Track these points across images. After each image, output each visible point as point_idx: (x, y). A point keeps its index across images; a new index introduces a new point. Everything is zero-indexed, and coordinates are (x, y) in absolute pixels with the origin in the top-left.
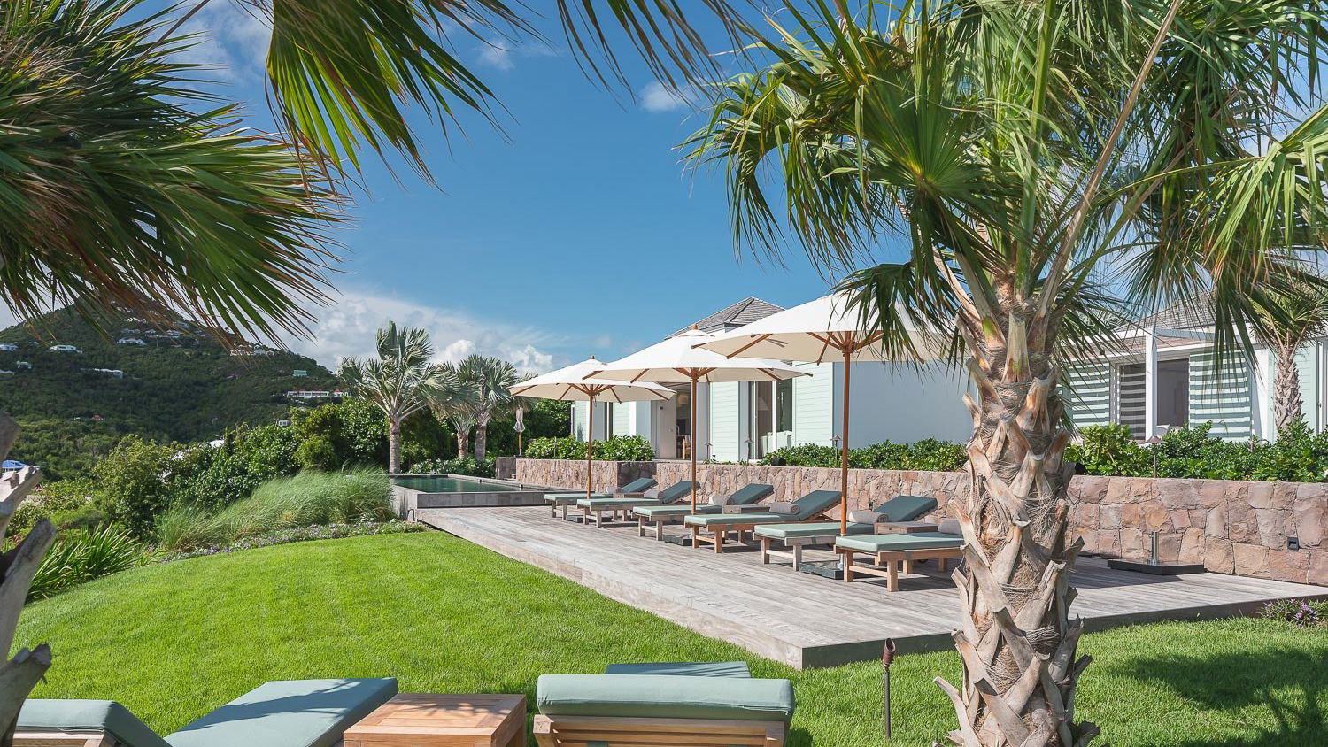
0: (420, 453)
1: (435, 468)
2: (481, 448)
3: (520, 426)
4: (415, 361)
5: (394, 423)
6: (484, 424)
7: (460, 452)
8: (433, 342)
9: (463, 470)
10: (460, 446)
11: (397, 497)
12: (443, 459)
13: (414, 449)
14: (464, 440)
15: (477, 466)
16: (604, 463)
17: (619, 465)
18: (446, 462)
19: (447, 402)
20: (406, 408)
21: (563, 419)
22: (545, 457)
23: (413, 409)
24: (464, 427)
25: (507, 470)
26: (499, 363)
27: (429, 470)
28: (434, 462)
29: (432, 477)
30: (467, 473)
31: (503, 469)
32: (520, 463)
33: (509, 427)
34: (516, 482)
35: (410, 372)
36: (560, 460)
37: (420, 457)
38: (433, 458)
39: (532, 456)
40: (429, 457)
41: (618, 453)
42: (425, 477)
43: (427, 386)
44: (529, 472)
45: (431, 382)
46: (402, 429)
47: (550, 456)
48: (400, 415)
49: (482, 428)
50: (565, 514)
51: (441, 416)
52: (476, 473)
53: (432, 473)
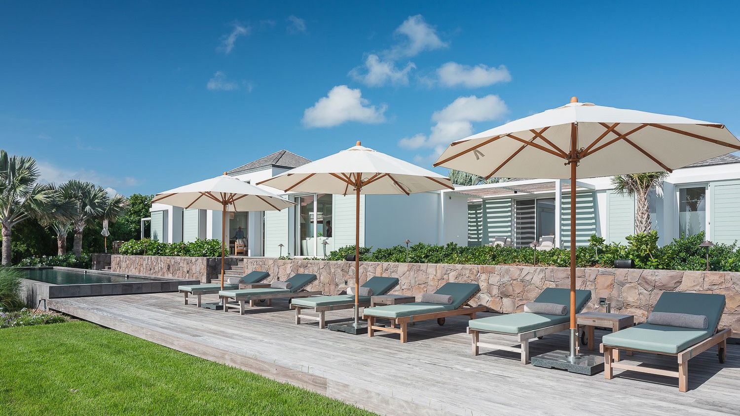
0: (28, 250)
1: (41, 262)
2: (78, 246)
3: (105, 232)
4: (24, 181)
5: (6, 229)
6: (81, 230)
7: (59, 250)
8: (39, 168)
9: (66, 263)
10: (59, 245)
11: (24, 288)
12: (48, 256)
13: (22, 248)
14: (63, 242)
15: (77, 260)
16: (194, 259)
17: (208, 260)
18: (51, 258)
19: (52, 213)
20: (18, 216)
21: (135, 228)
22: (136, 254)
23: (23, 217)
24: (63, 231)
25: (102, 263)
26: (93, 186)
27: (36, 263)
28: (41, 257)
29: (40, 269)
30: (69, 265)
31: (98, 263)
32: (115, 258)
33: (98, 233)
34: (111, 271)
35: (21, 189)
36: (150, 256)
37: (28, 254)
38: (39, 254)
39: (126, 253)
40: (36, 254)
41: (204, 252)
42: (35, 269)
43: (36, 200)
44: (124, 265)
45: (40, 197)
46: (12, 232)
47: (141, 253)
48: (12, 222)
49: (79, 233)
50: (200, 302)
51: (44, 223)
52: (75, 265)
53: (39, 266)
